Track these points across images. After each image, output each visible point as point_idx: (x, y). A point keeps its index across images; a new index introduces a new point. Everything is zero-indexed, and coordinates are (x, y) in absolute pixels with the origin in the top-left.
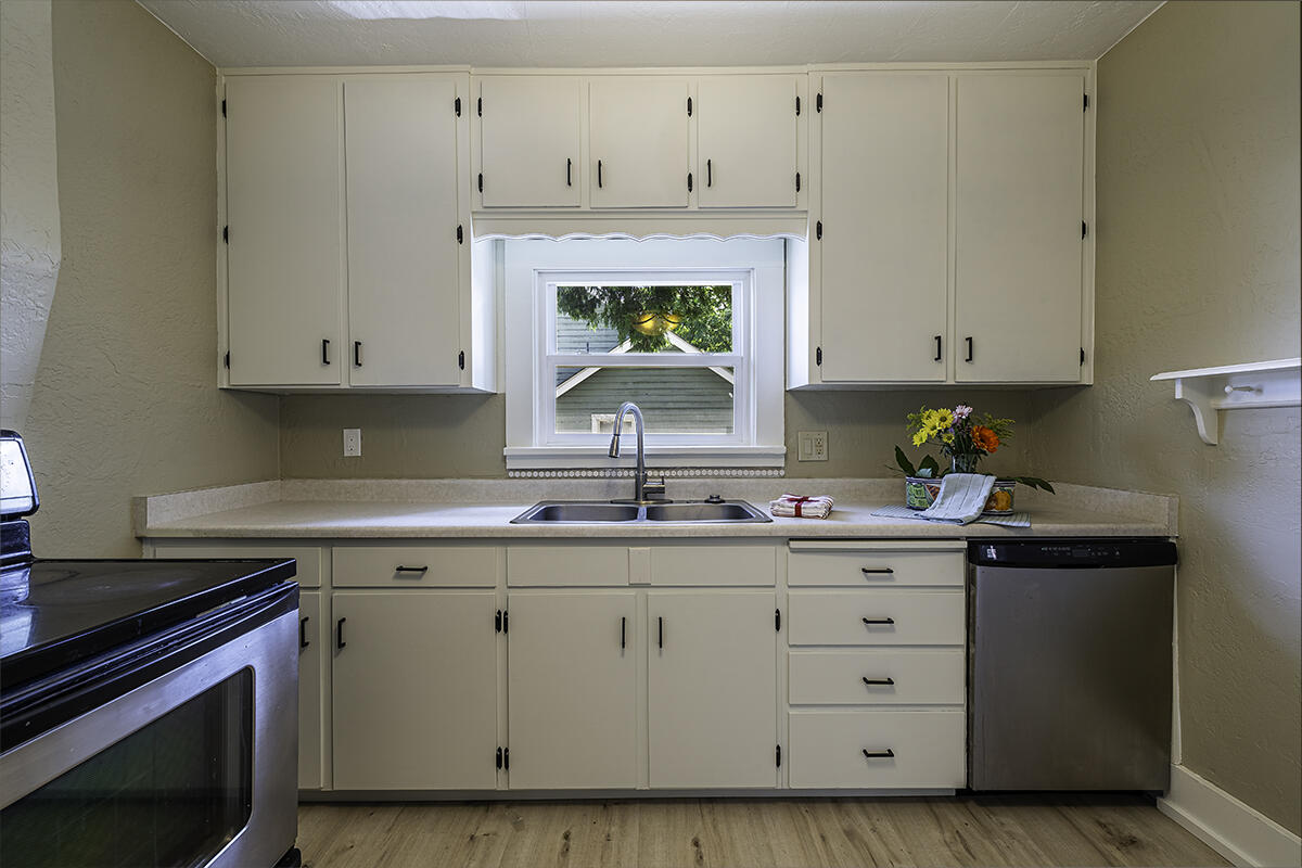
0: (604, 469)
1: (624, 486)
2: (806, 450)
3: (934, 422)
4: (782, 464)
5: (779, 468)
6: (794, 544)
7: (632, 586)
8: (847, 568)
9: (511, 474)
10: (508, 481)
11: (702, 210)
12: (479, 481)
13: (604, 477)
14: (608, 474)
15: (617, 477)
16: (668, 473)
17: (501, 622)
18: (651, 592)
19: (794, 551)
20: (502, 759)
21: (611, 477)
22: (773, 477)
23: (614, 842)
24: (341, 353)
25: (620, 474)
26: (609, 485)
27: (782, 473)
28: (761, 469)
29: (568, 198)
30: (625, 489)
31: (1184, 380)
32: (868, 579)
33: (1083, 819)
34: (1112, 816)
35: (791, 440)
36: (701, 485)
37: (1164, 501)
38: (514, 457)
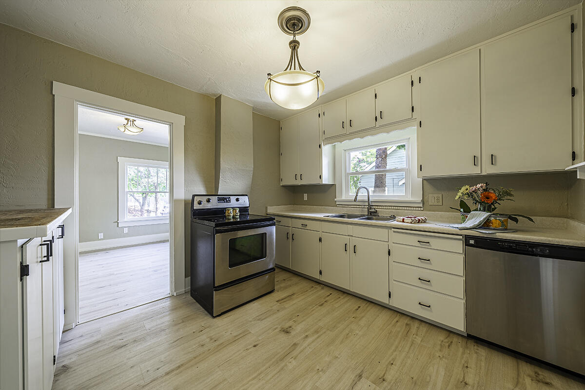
2: (432, 201)
4: (421, 206)
6: (393, 230)
7: (348, 235)
8: (413, 240)
9: (337, 206)
10: (337, 208)
11: (380, 126)
12: (330, 207)
14: (362, 207)
15: (365, 208)
16: (380, 207)
17: (320, 240)
18: (354, 238)
19: (394, 232)
20: (321, 273)
22: (418, 210)
23: (339, 299)
24: (298, 177)
26: (362, 210)
27: (422, 209)
28: (413, 207)
29: (344, 131)
32: (421, 244)
35: (426, 197)
36: (391, 212)
38: (338, 201)
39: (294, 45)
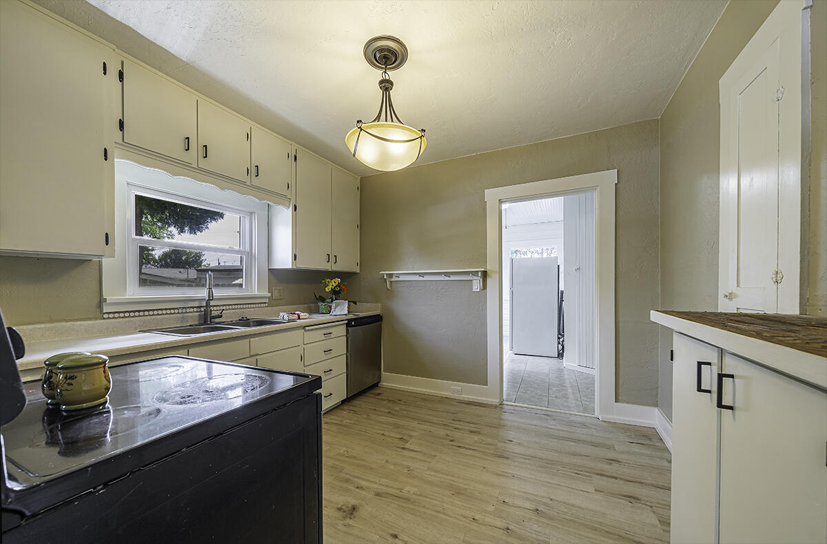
0: (178, 309)
1: (192, 317)
2: (276, 294)
3: (333, 283)
4: (267, 301)
5: (265, 303)
6: (307, 328)
7: (251, 356)
8: (318, 335)
9: (106, 316)
10: (102, 321)
11: (251, 185)
12: (79, 323)
13: (179, 313)
14: (180, 311)
15: (186, 312)
16: (224, 308)
18: (258, 357)
21: (182, 313)
22: (263, 307)
25: (188, 310)
26: (183, 317)
27: (267, 305)
28: (258, 303)
30: (193, 318)
31: (387, 274)
32: (325, 337)
33: (368, 394)
34: (373, 391)
35: (270, 290)
36: (233, 313)
37: (379, 305)
39: (386, 85)
